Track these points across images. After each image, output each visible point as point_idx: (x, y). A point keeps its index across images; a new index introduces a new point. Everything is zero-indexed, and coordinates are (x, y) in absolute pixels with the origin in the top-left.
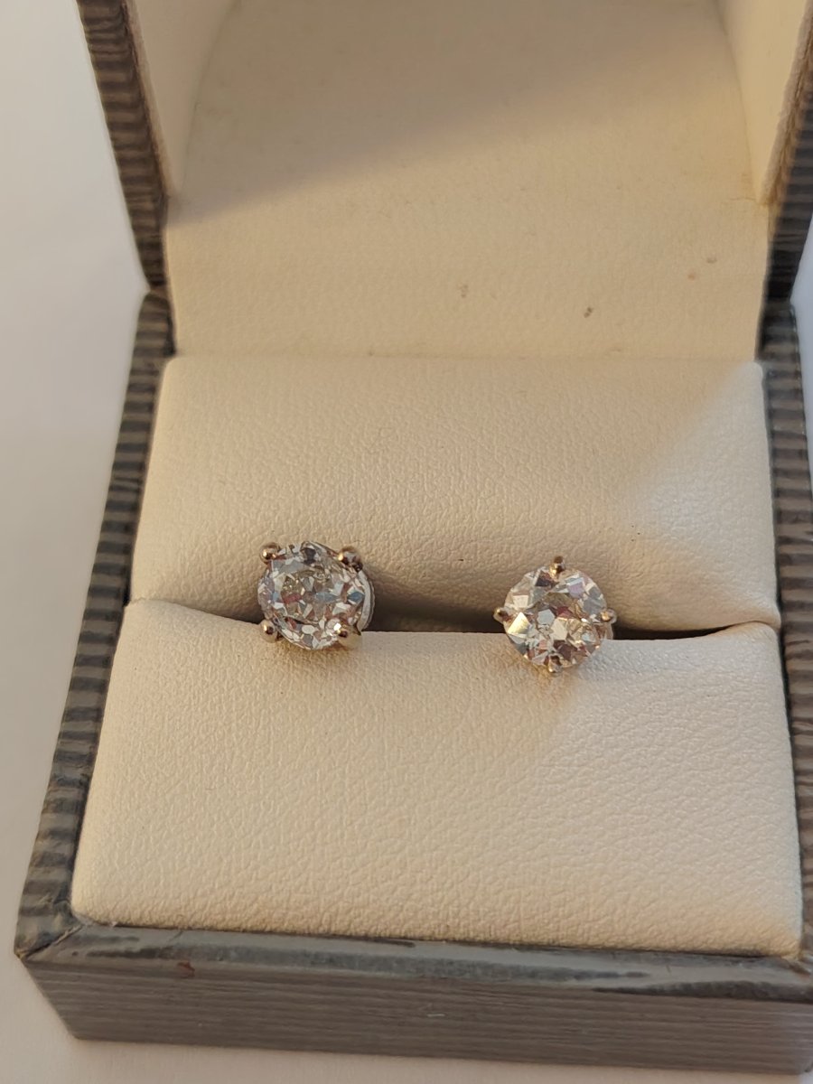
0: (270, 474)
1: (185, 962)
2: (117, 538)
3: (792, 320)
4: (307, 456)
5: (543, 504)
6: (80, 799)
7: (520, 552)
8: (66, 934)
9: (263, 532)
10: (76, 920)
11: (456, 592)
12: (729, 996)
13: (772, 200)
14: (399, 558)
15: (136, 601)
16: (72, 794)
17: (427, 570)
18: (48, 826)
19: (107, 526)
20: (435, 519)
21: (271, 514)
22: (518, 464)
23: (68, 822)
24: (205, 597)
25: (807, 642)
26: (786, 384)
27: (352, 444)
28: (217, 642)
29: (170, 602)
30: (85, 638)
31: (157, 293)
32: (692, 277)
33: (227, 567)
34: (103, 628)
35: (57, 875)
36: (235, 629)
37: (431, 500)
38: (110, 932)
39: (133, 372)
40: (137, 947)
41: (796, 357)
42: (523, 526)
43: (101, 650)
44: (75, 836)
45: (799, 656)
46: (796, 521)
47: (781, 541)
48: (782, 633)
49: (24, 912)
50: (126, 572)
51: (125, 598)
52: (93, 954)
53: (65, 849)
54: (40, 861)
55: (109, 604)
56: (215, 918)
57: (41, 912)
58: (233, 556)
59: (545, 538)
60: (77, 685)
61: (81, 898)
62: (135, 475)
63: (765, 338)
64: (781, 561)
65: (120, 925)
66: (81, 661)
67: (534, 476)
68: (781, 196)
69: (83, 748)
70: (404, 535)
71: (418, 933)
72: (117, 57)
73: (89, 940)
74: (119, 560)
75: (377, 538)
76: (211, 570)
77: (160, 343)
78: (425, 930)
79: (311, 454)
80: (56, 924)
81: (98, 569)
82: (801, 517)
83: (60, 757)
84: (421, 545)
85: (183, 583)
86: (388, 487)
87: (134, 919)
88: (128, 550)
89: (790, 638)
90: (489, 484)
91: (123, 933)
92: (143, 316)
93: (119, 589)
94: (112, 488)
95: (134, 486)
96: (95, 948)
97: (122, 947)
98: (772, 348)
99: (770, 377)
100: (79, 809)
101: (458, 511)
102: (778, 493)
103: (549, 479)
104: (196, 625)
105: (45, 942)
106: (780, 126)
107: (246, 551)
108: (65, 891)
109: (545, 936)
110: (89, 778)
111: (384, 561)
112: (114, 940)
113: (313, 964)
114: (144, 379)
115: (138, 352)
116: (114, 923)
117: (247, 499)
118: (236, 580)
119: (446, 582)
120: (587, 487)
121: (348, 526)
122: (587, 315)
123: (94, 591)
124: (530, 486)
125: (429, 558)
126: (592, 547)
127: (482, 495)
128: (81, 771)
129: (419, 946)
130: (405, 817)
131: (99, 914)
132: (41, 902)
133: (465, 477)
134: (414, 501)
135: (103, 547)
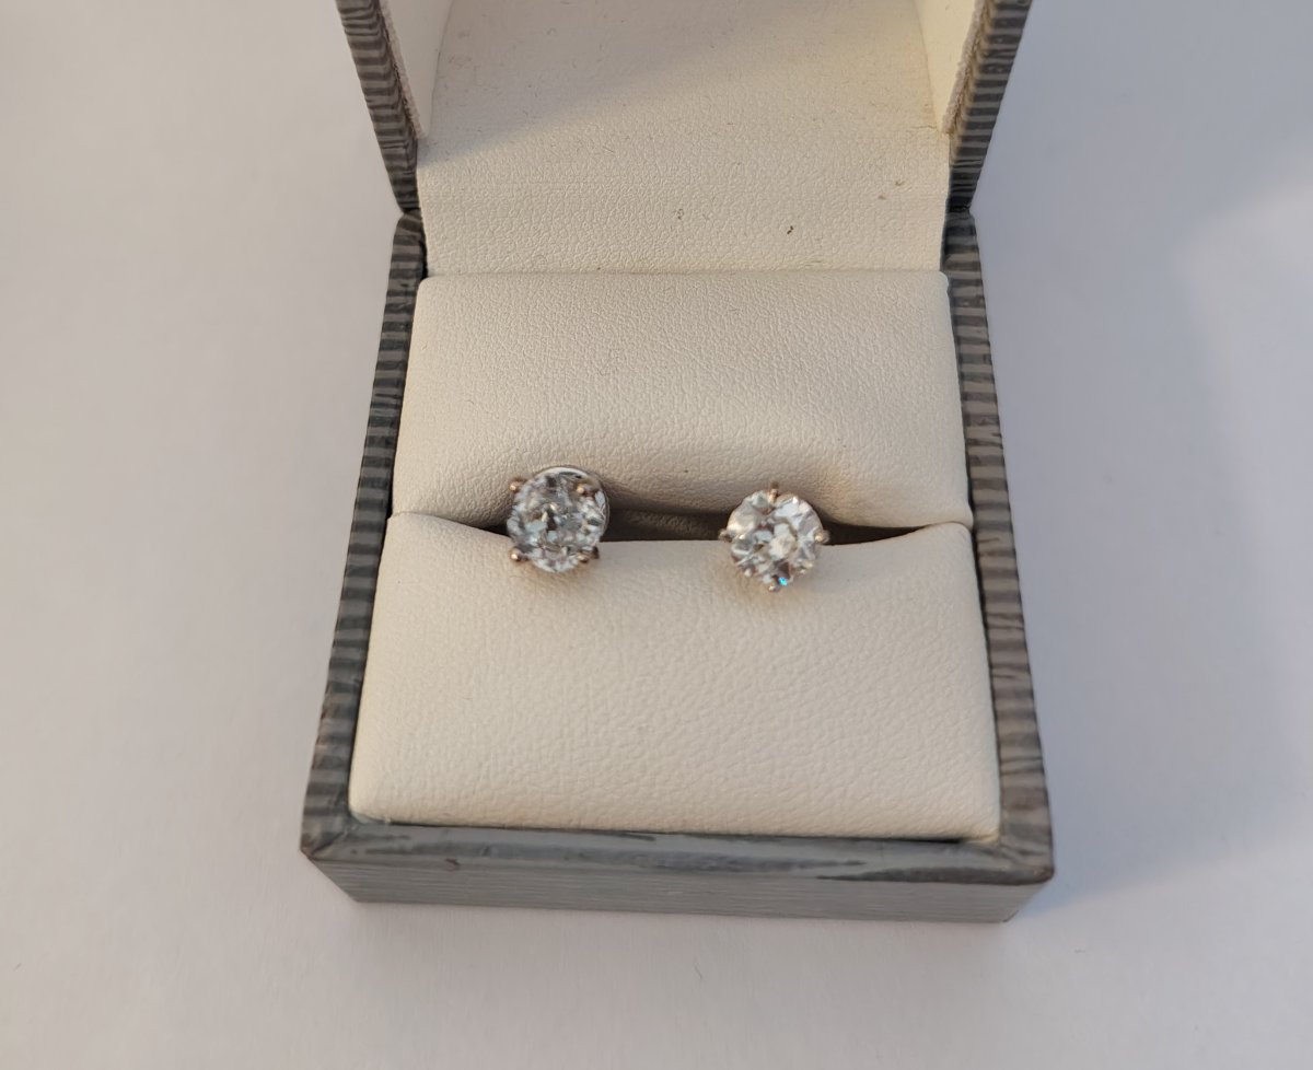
0: (514, 396)
1: (452, 858)
2: (380, 452)
3: (972, 231)
4: (546, 378)
5: (758, 420)
6: (355, 704)
7: (739, 464)
8: (346, 833)
9: (509, 450)
10: (355, 819)
11: (681, 498)
12: (936, 880)
13: (951, 132)
14: (630, 471)
15: (398, 514)
16: (347, 700)
17: (656, 480)
18: (326, 730)
19: (370, 441)
20: (661, 436)
21: (515, 434)
22: (734, 382)
23: (344, 727)
24: (459, 508)
25: (997, 539)
26: (970, 291)
27: (586, 365)
28: (471, 557)
29: (427, 514)
30: (353, 549)
31: (411, 218)
32: (881, 197)
33: (478, 481)
34: (370, 539)
35: (335, 777)
36: (486, 545)
37: (657, 418)
38: (385, 831)
39: (390, 293)
40: (409, 845)
41: (976, 266)
42: (741, 441)
43: (368, 561)
44: (351, 740)
45: (991, 554)
46: (983, 424)
47: (970, 443)
48: (974, 533)
49: (309, 813)
50: (388, 486)
51: (389, 511)
52: (369, 852)
53: (343, 753)
54: (319, 764)
55: (375, 516)
56: (477, 816)
57: (323, 813)
58: (483, 472)
59: (761, 451)
60: (347, 595)
61: (358, 799)
62: (395, 391)
63: (947, 250)
64: (971, 462)
65: (395, 823)
66: (351, 572)
67: (749, 394)
68: (961, 130)
69: (355, 655)
70: (634, 450)
71: (657, 827)
72: (371, 39)
73: (368, 838)
74: (382, 473)
75: (610, 453)
76: (463, 485)
77: (413, 265)
78: (665, 825)
79: (550, 375)
80: (337, 823)
81: (363, 482)
82: (987, 420)
83: (335, 664)
84: (650, 459)
85: (439, 496)
86: (619, 406)
87: (406, 817)
88: (390, 464)
89: (980, 536)
90: (709, 403)
91: (396, 831)
92: (398, 240)
93: (382, 501)
94: (373, 405)
95: (393, 401)
96: (372, 845)
97: (395, 845)
98: (955, 257)
99: (955, 284)
100: (354, 714)
101: (682, 428)
102: (965, 397)
103: (763, 396)
104: (452, 540)
105: (328, 840)
106: (959, 74)
107: (494, 467)
108: (344, 792)
109: (772, 827)
110: (361, 683)
111: (617, 473)
112: (389, 838)
113: (566, 859)
114: (400, 299)
115: (395, 274)
116: (388, 820)
117: (494, 418)
118: (485, 493)
119: (672, 490)
120: (796, 403)
121: (584, 444)
122: (789, 232)
123: (360, 504)
124: (746, 404)
125: (657, 471)
126: (803, 460)
127: (703, 413)
128: (353, 677)
129: (660, 839)
130: (644, 725)
131: (376, 814)
132: (323, 802)
133: (687, 396)
134: (642, 419)
135: (367, 462)
